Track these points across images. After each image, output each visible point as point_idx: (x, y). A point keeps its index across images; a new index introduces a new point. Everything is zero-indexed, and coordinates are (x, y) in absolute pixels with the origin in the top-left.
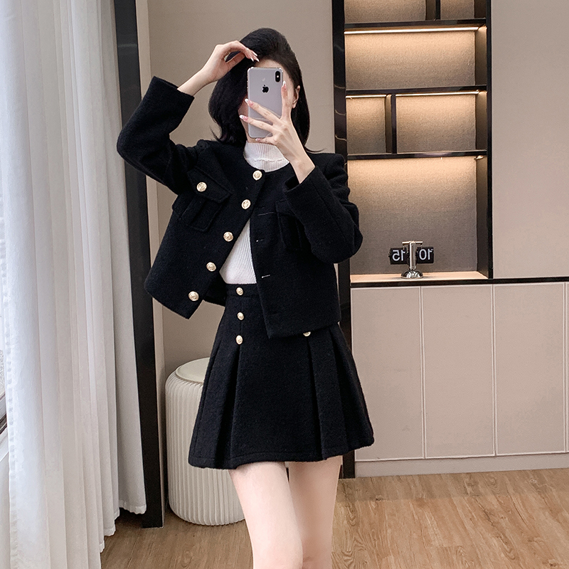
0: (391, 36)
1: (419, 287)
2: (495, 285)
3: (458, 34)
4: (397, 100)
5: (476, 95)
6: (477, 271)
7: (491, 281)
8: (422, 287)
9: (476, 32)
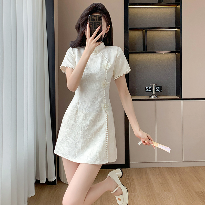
1: (155, 101)
2: (183, 101)
4: (147, 32)
5: (176, 30)
6: (176, 95)
7: (182, 99)
8: (156, 101)
9: (176, 7)
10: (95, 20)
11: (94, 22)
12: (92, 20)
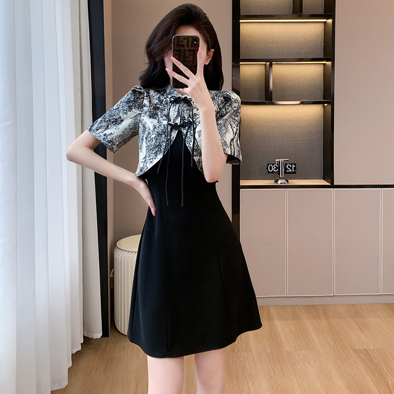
0: (270, 24)
2: (335, 189)
3: (314, 24)
4: (273, 66)
5: (324, 64)
6: (323, 179)
7: (333, 186)
10: (185, 46)
11: (183, 49)
12: (178, 45)
